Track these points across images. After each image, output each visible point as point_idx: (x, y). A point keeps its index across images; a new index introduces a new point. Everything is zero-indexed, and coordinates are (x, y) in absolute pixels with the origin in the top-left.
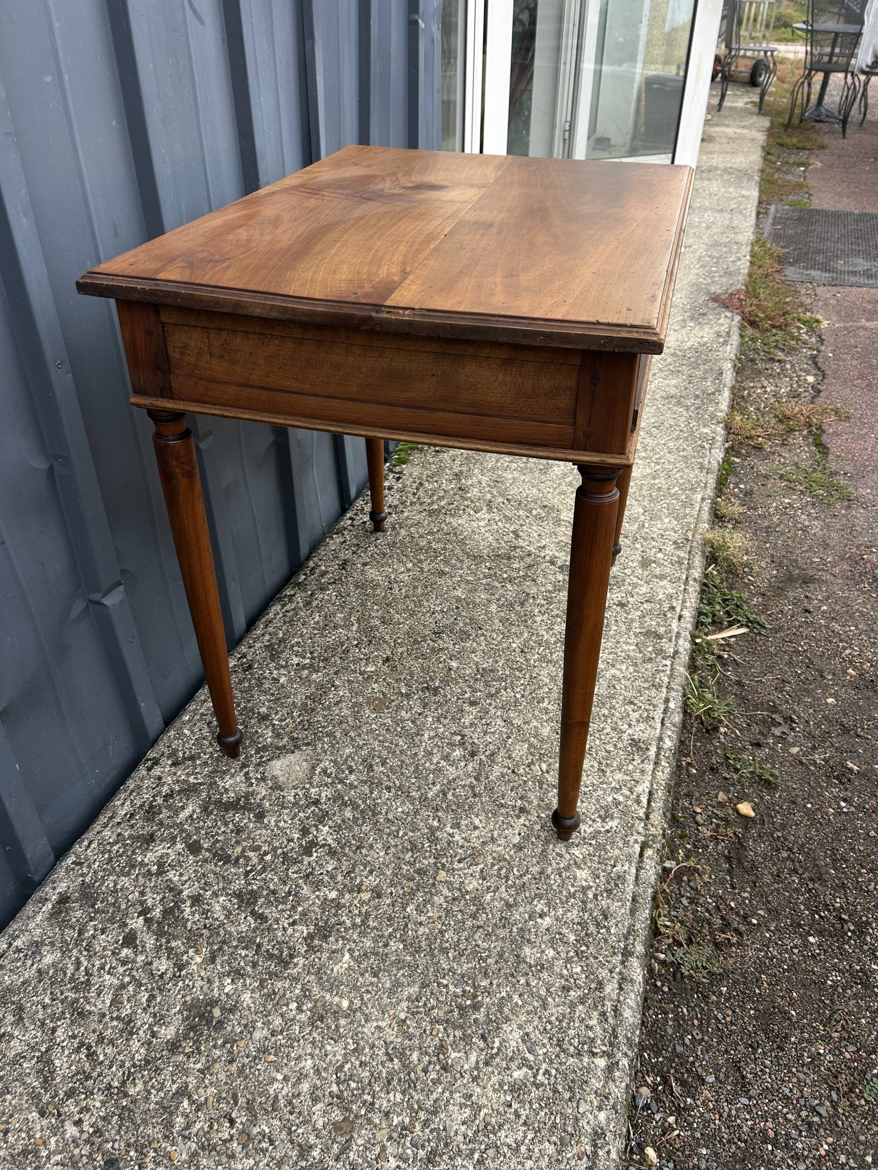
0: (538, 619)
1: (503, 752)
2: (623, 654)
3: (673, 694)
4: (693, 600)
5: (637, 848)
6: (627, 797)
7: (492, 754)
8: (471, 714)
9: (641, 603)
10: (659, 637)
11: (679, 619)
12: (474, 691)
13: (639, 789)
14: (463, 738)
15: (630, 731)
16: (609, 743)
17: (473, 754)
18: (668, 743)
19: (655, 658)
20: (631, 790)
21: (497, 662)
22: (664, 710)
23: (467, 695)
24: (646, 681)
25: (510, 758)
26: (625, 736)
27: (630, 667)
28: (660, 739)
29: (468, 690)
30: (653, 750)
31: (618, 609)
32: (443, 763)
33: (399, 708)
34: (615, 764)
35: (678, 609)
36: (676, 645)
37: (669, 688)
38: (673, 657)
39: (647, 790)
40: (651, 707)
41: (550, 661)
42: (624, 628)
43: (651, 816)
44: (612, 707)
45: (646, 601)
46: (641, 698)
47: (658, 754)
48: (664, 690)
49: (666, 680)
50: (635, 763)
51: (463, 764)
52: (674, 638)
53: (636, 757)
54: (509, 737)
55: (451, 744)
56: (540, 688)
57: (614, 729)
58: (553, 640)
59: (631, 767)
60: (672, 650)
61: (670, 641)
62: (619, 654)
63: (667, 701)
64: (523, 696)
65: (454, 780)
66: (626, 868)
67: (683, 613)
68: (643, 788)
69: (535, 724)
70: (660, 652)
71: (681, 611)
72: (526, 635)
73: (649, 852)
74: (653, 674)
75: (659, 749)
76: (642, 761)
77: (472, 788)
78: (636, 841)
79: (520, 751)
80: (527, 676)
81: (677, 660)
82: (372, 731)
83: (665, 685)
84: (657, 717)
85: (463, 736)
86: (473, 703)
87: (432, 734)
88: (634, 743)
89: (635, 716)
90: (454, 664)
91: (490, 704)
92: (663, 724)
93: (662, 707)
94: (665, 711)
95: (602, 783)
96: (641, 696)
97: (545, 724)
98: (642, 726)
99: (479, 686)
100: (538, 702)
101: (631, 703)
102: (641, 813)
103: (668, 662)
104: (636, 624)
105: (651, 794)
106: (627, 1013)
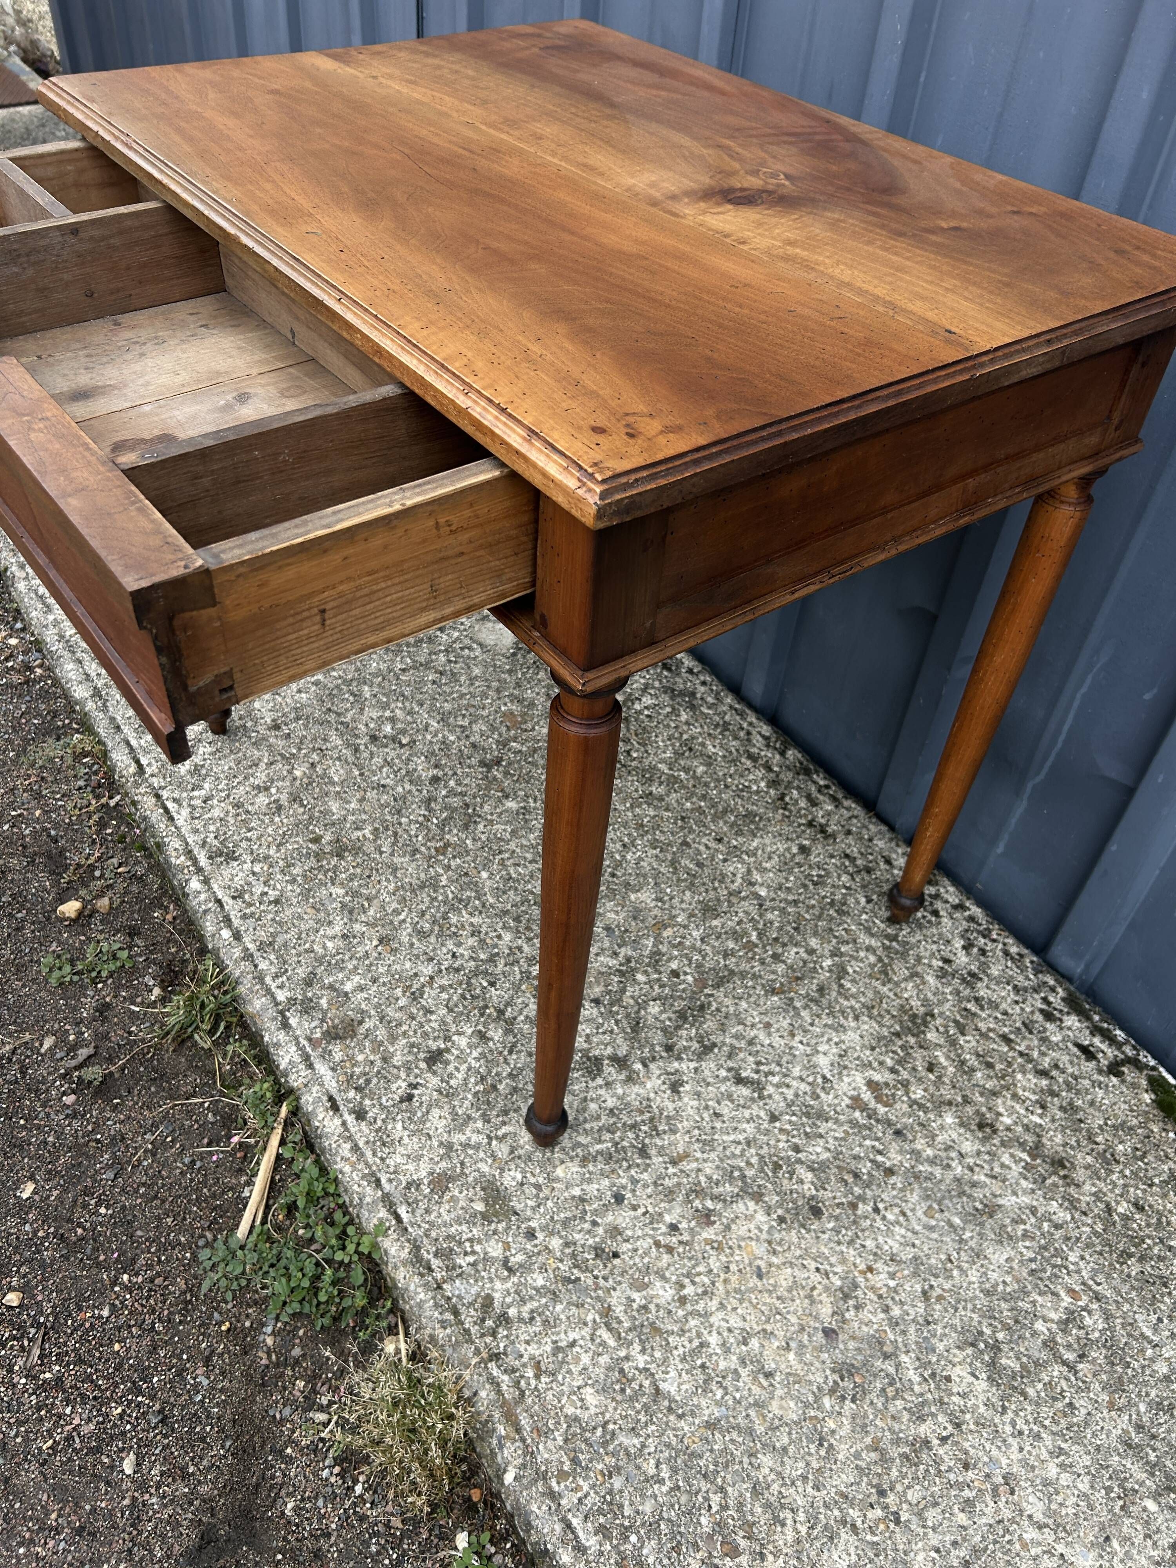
0: (507, 937)
1: (351, 759)
2: (350, 966)
3: (237, 952)
4: (347, 1169)
5: (144, 761)
6: (191, 798)
7: (357, 750)
8: (425, 771)
9: (414, 1086)
10: (332, 1035)
11: (331, 1099)
12: (452, 793)
13: (185, 812)
14: (400, 743)
15: (247, 866)
16: (259, 839)
17: (374, 738)
18: (195, 884)
19: (305, 992)
20: (193, 807)
21: (474, 840)
22: (230, 920)
23: (452, 783)
24: (285, 945)
25: (339, 759)
26: (248, 858)
27: (321, 951)
28: (206, 882)
29: (459, 789)
30: (203, 862)
31: (434, 1045)
32: (388, 714)
33: (493, 729)
34: (232, 821)
35: (350, 1119)
36: (296, 1038)
37: (248, 956)
38: (282, 1013)
39: (176, 816)
40: (248, 911)
41: (422, 886)
42: (390, 1012)
43: (154, 800)
44: (293, 881)
45: (410, 1098)
46: (270, 916)
47: (195, 862)
48: (251, 947)
49: (263, 966)
50: (212, 835)
51: (372, 725)
52: (309, 1049)
53: (216, 842)
54: (362, 774)
55: (403, 732)
56: (394, 844)
57: (267, 857)
58: (454, 919)
59: (212, 828)
60: (293, 1022)
61: (310, 1040)
62: (355, 962)
63: (237, 936)
64: (400, 824)
65: (362, 709)
66: (142, 742)
67: (337, 1122)
68: (182, 817)
69: (352, 805)
70: (308, 1007)
71: (344, 1124)
72: (491, 900)
73: (133, 769)
74: (285, 962)
75: (199, 870)
76: (204, 842)
77: (339, 715)
78: (149, 765)
79: (337, 772)
80: (423, 849)
81: (272, 1012)
82: (484, 695)
83: (257, 955)
84: (231, 902)
85: (402, 746)
86: (435, 780)
87: (431, 729)
88: (231, 857)
89: (258, 889)
90: (511, 804)
91: (420, 791)
92: (219, 901)
93: (236, 922)
94: (227, 921)
95: (228, 796)
96: (273, 920)
97: (344, 812)
98: (239, 882)
99: (455, 801)
100: (376, 829)
101: (277, 902)
102: (165, 794)
103: (281, 996)
104: (381, 1034)
105: (171, 819)
106: (71, 666)
